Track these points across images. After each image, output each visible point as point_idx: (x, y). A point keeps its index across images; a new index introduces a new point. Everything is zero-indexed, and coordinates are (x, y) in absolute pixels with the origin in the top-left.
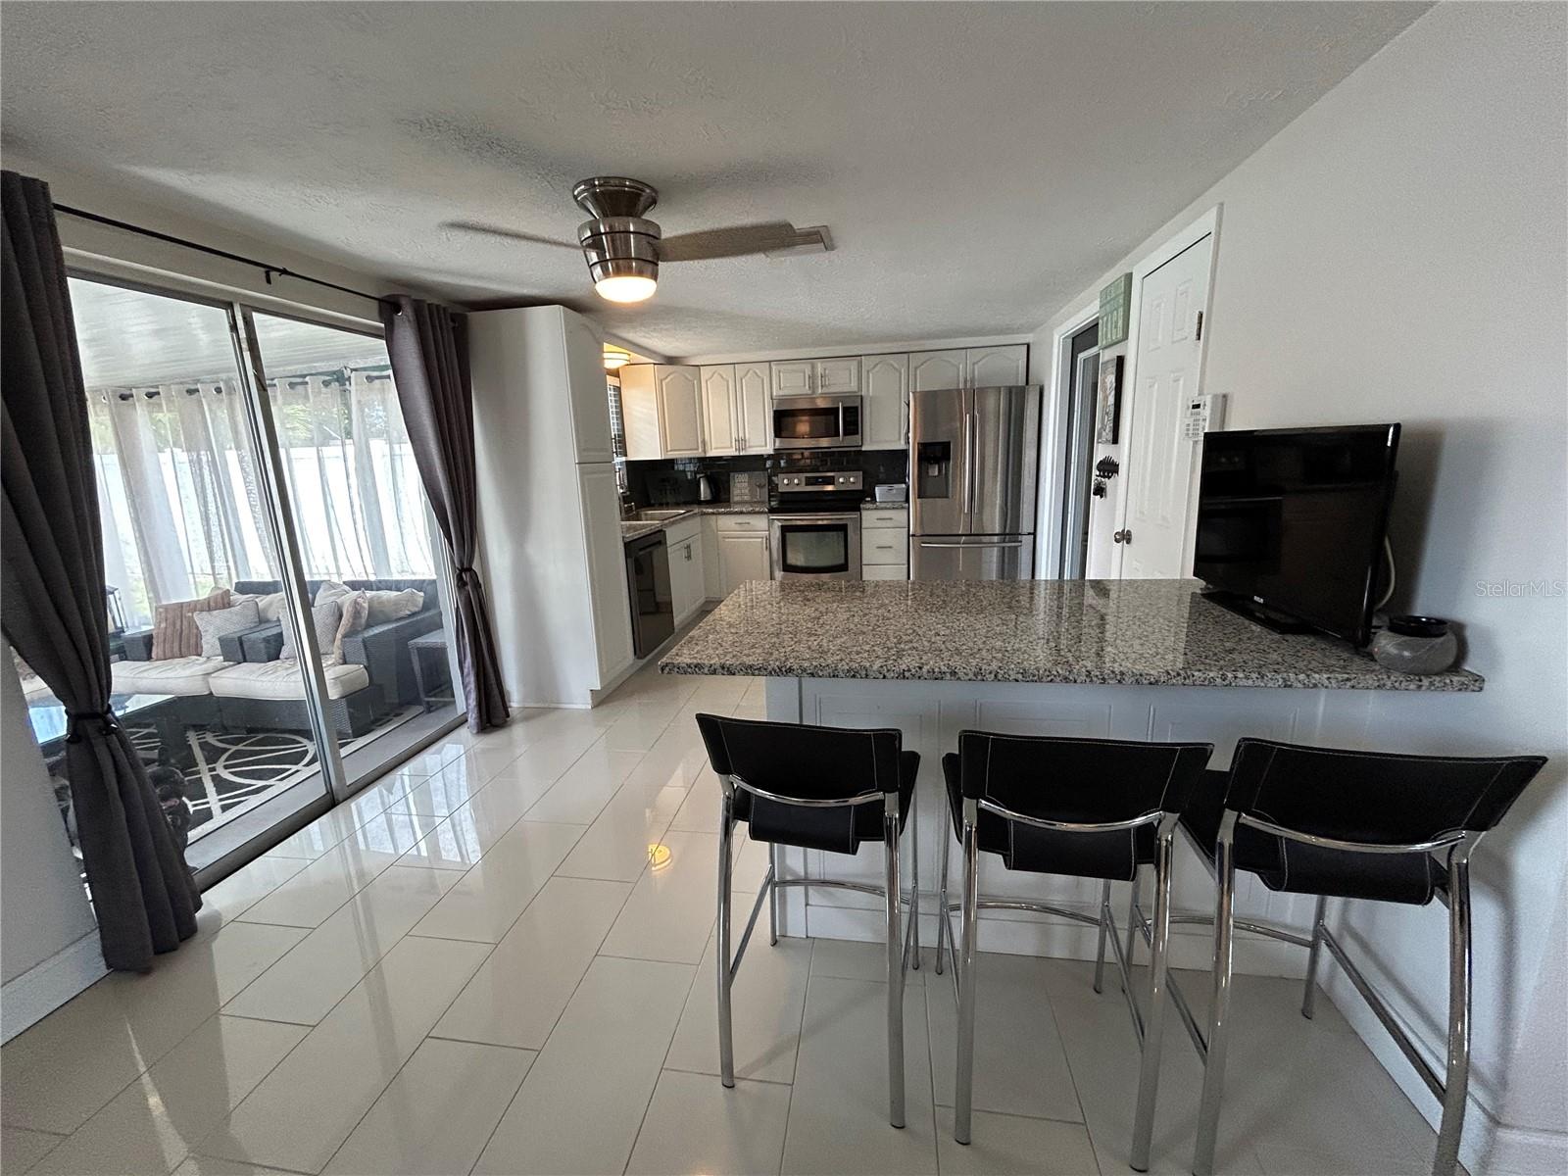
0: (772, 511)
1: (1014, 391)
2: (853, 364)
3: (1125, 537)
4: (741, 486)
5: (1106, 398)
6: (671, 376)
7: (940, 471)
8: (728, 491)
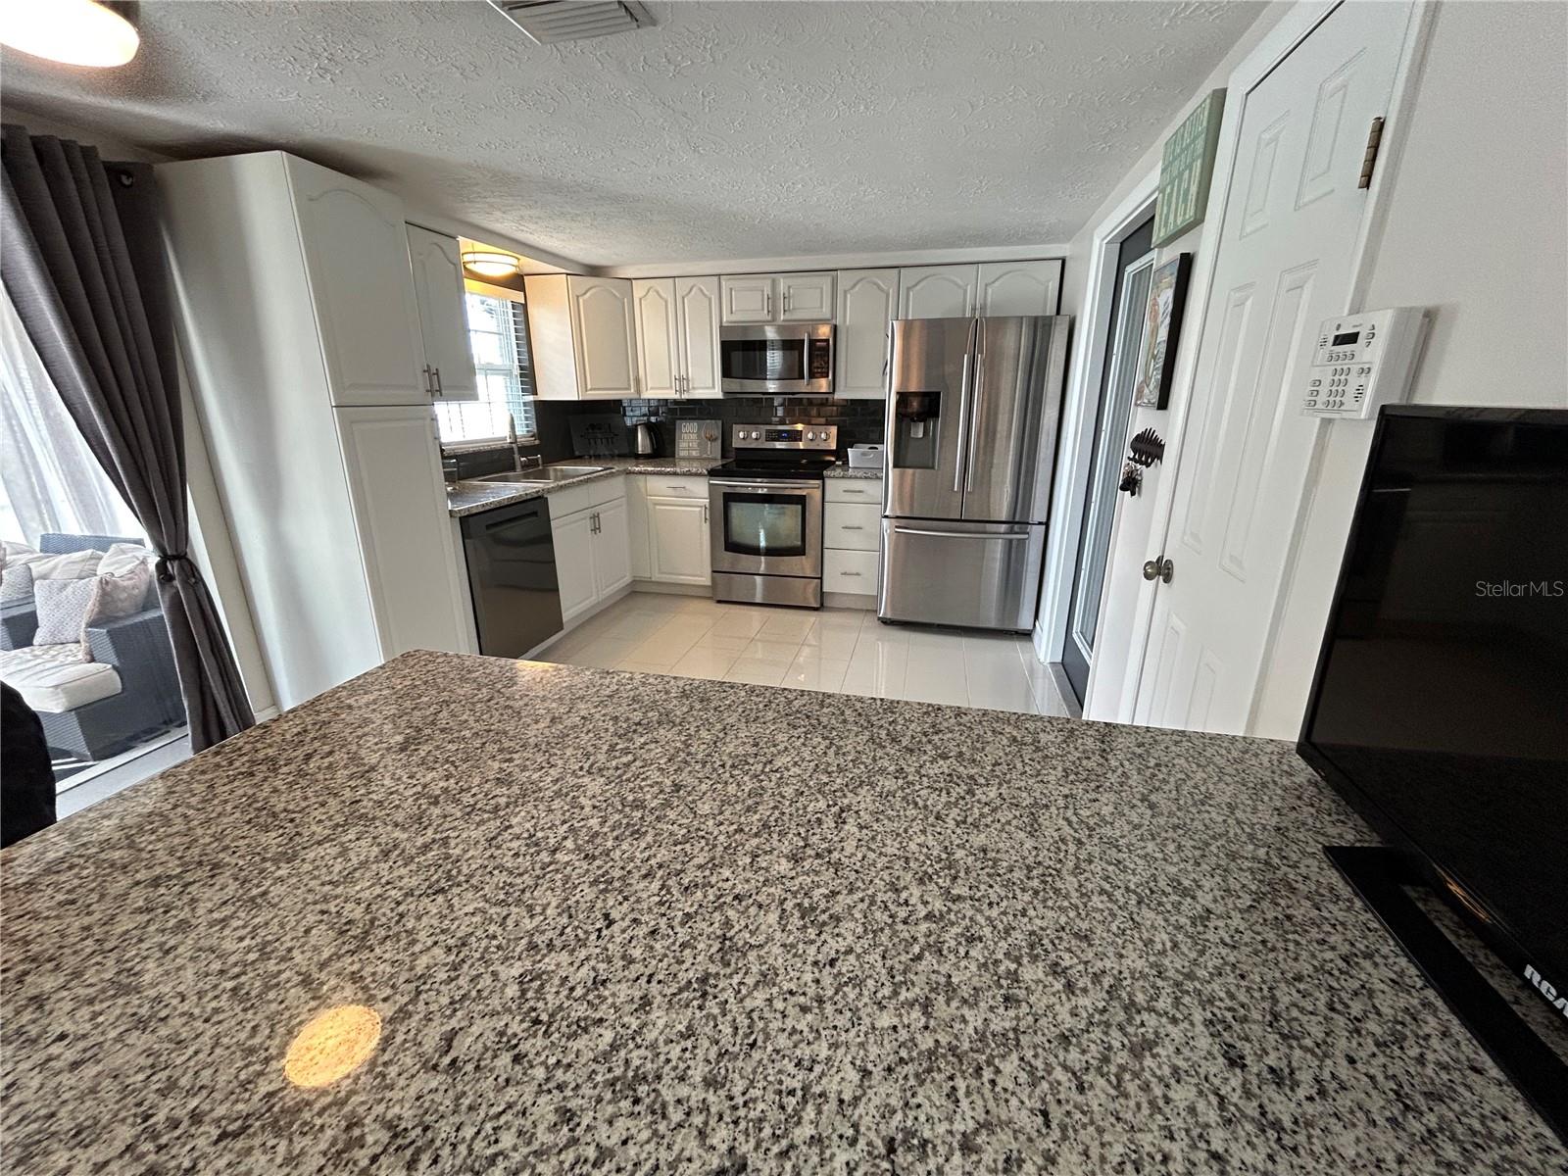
0: (713, 473)
1: (1040, 324)
2: (825, 282)
3: (1161, 570)
4: (690, 438)
5: (1155, 332)
6: (593, 290)
7: (926, 432)
8: (673, 442)
